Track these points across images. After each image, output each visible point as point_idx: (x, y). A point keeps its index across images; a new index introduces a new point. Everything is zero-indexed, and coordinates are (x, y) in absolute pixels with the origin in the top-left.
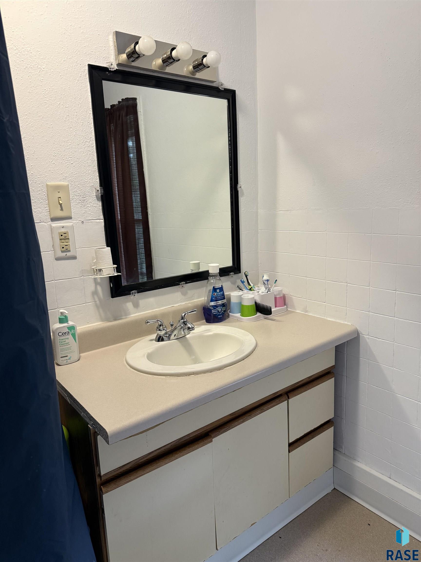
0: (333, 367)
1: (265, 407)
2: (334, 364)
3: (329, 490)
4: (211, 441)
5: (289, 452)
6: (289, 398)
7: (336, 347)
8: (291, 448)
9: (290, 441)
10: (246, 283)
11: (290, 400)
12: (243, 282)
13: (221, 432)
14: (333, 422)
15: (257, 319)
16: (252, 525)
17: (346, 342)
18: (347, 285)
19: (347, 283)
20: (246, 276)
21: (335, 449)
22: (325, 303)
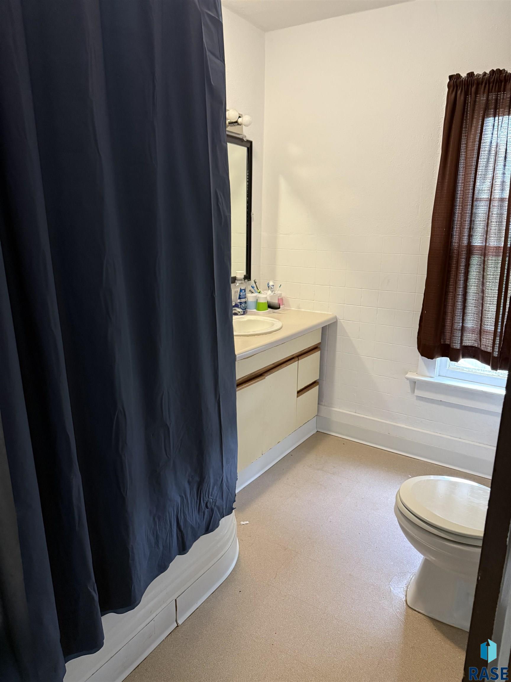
0: (320, 344)
1: (287, 363)
2: (320, 341)
3: (314, 432)
4: (265, 378)
5: (297, 397)
6: (299, 360)
7: (323, 328)
8: (298, 394)
9: (298, 390)
10: (255, 288)
11: (299, 361)
12: (253, 287)
13: (268, 374)
14: (318, 382)
15: (269, 312)
16: (278, 443)
17: (327, 325)
18: (330, 287)
19: (330, 285)
20: (255, 283)
21: (318, 404)
22: (314, 301)
